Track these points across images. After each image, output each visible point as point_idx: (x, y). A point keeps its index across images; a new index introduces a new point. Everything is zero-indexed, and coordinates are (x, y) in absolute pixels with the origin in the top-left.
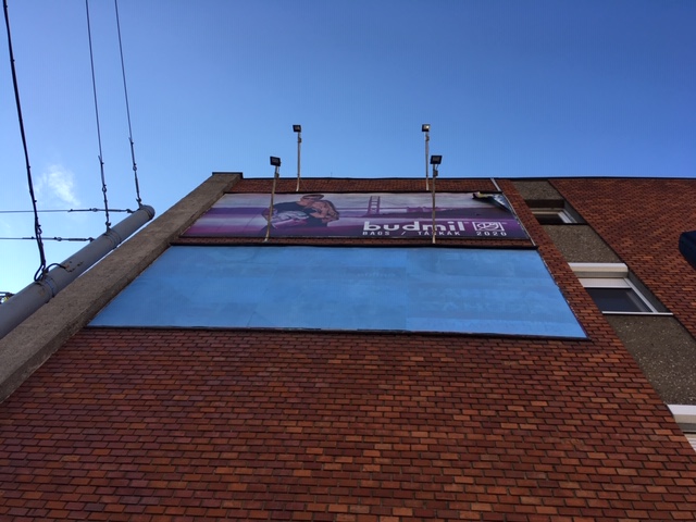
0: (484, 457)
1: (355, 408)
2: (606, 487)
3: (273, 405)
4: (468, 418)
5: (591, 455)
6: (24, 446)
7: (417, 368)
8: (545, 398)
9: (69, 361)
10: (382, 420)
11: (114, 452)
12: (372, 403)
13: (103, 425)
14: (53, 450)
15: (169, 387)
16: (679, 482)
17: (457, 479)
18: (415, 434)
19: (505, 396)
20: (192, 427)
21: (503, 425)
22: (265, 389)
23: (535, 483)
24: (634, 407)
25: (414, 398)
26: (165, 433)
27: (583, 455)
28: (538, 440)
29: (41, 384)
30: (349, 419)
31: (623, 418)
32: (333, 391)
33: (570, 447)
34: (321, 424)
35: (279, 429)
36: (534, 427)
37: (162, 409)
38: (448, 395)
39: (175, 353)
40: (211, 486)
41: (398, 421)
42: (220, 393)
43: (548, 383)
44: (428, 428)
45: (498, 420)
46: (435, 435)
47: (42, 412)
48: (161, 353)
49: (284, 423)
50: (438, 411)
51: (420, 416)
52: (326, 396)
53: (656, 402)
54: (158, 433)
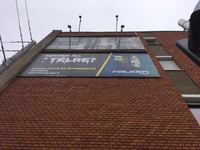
0: (131, 110)
1: (96, 98)
2: (164, 116)
3: (73, 97)
4: (127, 99)
5: (160, 108)
6: (3, 110)
7: (113, 86)
8: (148, 93)
9: (14, 86)
10: (104, 101)
11: (29, 111)
12: (101, 96)
13: (25, 104)
14: (12, 111)
15: (43, 93)
16: (183, 115)
17: (124, 115)
18: (112, 104)
19: (137, 93)
20: (51, 104)
21: (137, 101)
22: (71, 93)
23: (145, 116)
24: (172, 95)
25: (112, 95)
26: (43, 105)
27: (158, 108)
28: (146, 105)
29: (6, 93)
30: (95, 101)
31: (169, 98)
32: (90, 93)
33: (155, 106)
34: (87, 102)
35: (75, 104)
36: (145, 101)
37: (42, 99)
38: (122, 93)
39: (45, 83)
40: (57, 119)
41: (108, 101)
42: (58, 94)
43: (149, 89)
44: (116, 102)
45: (136, 99)
46: (118, 104)
47: (7, 100)
48: (41, 84)
49: (77, 102)
50: (119, 98)
51: (114, 99)
52: (88, 94)
53: (178, 94)
54: (41, 106)
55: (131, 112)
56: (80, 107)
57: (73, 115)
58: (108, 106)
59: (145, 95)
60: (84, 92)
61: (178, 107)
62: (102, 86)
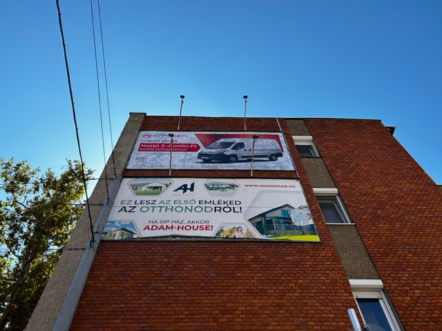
0: (281, 311)
3: (194, 288)
4: (273, 291)
5: (320, 308)
6: (95, 316)
7: (251, 263)
9: (98, 263)
10: (240, 294)
11: (135, 317)
12: (234, 284)
13: (125, 302)
14: (108, 317)
15: (148, 278)
17: (271, 323)
18: (254, 301)
19: (288, 278)
21: (287, 294)
22: (189, 278)
23: (299, 323)
24: (335, 281)
25: (252, 281)
26: (153, 305)
27: (316, 308)
28: (300, 301)
31: (332, 288)
32: (217, 278)
33: (312, 305)
34: (215, 298)
35: (199, 301)
36: (299, 294)
37: (147, 291)
38: (265, 278)
39: (145, 257)
41: (246, 294)
42: (170, 282)
43: (304, 269)
44: (258, 297)
45: (285, 291)
46: (261, 301)
47: (96, 295)
48: (138, 257)
49: (201, 298)
50: (262, 288)
51: (255, 291)
52: (215, 281)
53: (344, 278)
54: (150, 305)
55: (279, 316)
56: (207, 309)
57: (200, 324)
58: (247, 305)
59: (299, 281)
60: (208, 275)
61: (343, 306)
62: (233, 263)
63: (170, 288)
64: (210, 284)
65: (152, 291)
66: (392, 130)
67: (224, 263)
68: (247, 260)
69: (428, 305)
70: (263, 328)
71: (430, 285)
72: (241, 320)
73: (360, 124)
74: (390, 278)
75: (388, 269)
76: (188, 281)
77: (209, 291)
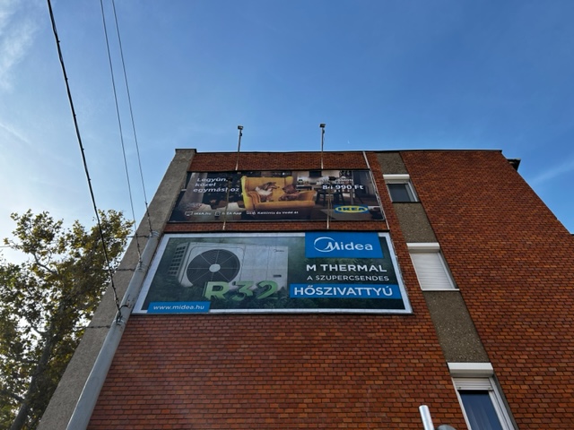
0: (357, 405)
1: (291, 374)
3: (248, 374)
4: (349, 378)
5: (408, 400)
6: (124, 410)
7: (322, 342)
8: (389, 361)
9: (129, 343)
10: (306, 382)
12: (300, 370)
13: (162, 393)
14: (140, 411)
15: (190, 363)
16: (447, 415)
17: (345, 420)
18: (324, 391)
19: (369, 361)
20: (209, 392)
21: (367, 382)
22: (243, 362)
23: (380, 420)
24: (430, 365)
25: (322, 365)
26: (196, 397)
27: (404, 400)
28: (383, 391)
30: (289, 382)
31: (425, 373)
32: (278, 362)
33: (398, 395)
34: (275, 387)
35: (254, 392)
36: (382, 382)
37: (190, 379)
38: (339, 361)
39: (188, 335)
41: (314, 382)
42: (219, 366)
43: (390, 349)
44: (329, 387)
45: (365, 378)
46: (333, 391)
47: (126, 384)
48: (180, 335)
49: (256, 387)
50: (334, 374)
51: (326, 378)
52: (275, 366)
53: (443, 361)
54: (192, 397)
55: (356, 410)
56: (264, 401)
57: (254, 421)
58: (314, 396)
59: (384, 365)
60: (266, 358)
61: (440, 398)
62: (299, 342)
63: (219, 374)
64: (268, 370)
65: (195, 379)
66: (516, 163)
67: (288, 342)
68: (317, 338)
69: (551, 396)
70: (334, 425)
71: (555, 369)
72: (306, 415)
73: (474, 156)
74: (503, 361)
75: (501, 349)
76: (241, 366)
77: (267, 378)
